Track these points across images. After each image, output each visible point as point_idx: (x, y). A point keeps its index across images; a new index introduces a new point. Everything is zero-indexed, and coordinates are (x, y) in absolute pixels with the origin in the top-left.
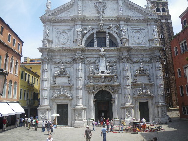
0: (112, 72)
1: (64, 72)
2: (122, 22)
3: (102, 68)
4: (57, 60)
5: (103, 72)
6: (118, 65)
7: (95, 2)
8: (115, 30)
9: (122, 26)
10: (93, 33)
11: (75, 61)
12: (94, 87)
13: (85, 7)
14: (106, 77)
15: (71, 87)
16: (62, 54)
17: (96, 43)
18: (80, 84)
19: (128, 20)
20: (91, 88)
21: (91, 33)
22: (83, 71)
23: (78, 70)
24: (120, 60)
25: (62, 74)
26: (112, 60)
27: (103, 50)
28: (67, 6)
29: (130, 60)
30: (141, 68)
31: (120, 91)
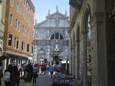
0: (60, 49)
1: (42, 48)
2: (66, 29)
3: (57, 48)
4: (40, 44)
5: (57, 49)
6: (63, 47)
7: (55, 20)
8: (63, 32)
9: (65, 31)
10: (54, 34)
11: (47, 44)
12: (53, 55)
13: (51, 22)
14: (58, 51)
15: (45, 54)
16: (42, 41)
17: (55, 38)
18: (48, 53)
23: (48, 48)
24: (64, 44)
25: (42, 49)
26: (61, 45)
27: (57, 41)
28: (44, 22)
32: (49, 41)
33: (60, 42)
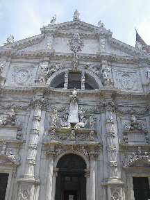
0: (88, 126)
2: (104, 61)
3: (73, 118)
4: (6, 104)
5: (73, 125)
6: (98, 117)
7: (70, 39)
8: (94, 70)
10: (64, 73)
11: (32, 106)
12: (56, 146)
15: (19, 144)
16: (15, 96)
17: (66, 85)
18: (35, 140)
19: (112, 60)
20: (52, 147)
21: (61, 72)
22: (42, 121)
23: (34, 119)
26: (88, 108)
27: (75, 92)
28: (34, 40)
29: (115, 109)
30: (132, 121)
31: (100, 157)
32: (46, 92)
33: (85, 99)
